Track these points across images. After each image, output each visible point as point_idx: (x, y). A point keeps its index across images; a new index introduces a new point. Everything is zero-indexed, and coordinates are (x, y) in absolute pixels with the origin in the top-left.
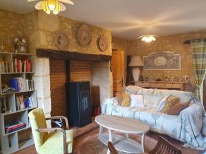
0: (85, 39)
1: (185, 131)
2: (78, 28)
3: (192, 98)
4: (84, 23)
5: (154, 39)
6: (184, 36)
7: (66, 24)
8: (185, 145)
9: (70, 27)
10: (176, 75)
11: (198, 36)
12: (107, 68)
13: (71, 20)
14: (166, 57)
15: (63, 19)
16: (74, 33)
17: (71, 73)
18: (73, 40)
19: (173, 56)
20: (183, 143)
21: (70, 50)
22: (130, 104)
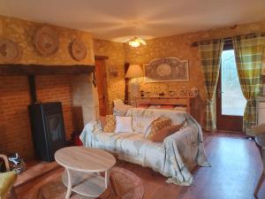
0: (48, 46)
1: (170, 163)
2: (35, 31)
3: (186, 120)
4: (46, 24)
5: (144, 43)
6: (190, 37)
7: (13, 26)
8: (169, 181)
9: (21, 31)
10: (184, 87)
11: (206, 36)
12: (89, 82)
13: (21, 21)
14: (171, 65)
15: (8, 20)
16: (29, 39)
17: (37, 92)
18: (29, 48)
19: (179, 63)
20: (167, 178)
21: (23, 62)
22: (114, 129)
